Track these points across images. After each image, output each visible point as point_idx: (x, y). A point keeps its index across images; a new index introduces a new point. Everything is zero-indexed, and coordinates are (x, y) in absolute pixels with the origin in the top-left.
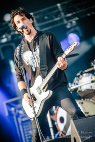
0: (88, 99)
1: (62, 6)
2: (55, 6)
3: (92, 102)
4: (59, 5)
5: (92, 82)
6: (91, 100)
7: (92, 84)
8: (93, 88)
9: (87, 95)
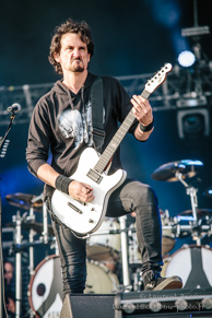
0: (96, 263)
1: (31, 90)
2: (18, 88)
3: (102, 268)
4: (26, 87)
5: (111, 233)
6: (102, 265)
7: (110, 237)
8: (110, 244)
9: (95, 255)
